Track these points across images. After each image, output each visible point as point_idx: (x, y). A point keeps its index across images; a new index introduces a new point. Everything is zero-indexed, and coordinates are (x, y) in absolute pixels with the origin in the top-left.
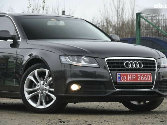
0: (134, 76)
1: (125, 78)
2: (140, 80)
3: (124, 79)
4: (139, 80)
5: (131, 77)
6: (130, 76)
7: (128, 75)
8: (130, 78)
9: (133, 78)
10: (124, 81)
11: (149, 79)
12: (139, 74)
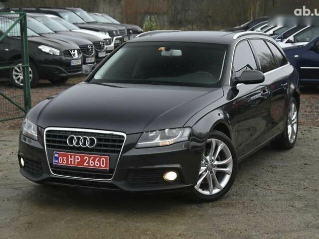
0: (78, 159)
1: (65, 160)
2: (87, 165)
3: (63, 161)
4: (85, 164)
5: (73, 159)
6: (71, 158)
7: (69, 156)
8: (71, 161)
9: (76, 161)
10: (62, 163)
11: (103, 164)
12: (87, 156)
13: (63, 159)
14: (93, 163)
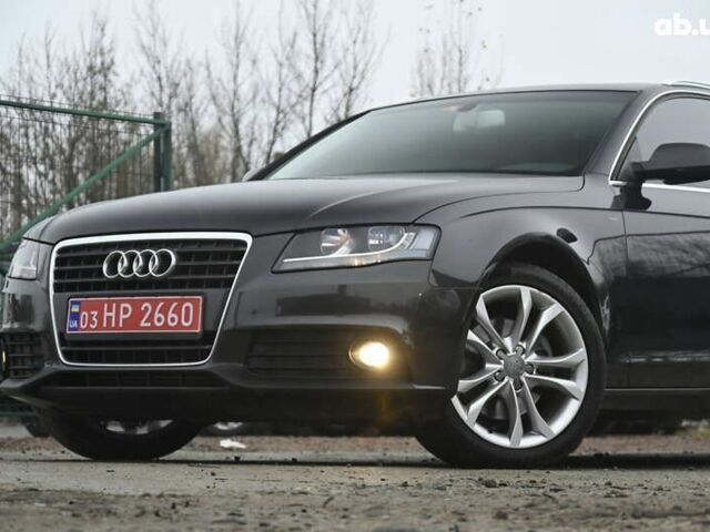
0: (126, 311)
1: (94, 319)
2: (149, 324)
3: (91, 321)
4: (143, 324)
5: (113, 314)
6: (110, 310)
7: (106, 305)
8: (109, 318)
9: (122, 316)
10: (88, 328)
13: (91, 316)
14: (163, 317)
